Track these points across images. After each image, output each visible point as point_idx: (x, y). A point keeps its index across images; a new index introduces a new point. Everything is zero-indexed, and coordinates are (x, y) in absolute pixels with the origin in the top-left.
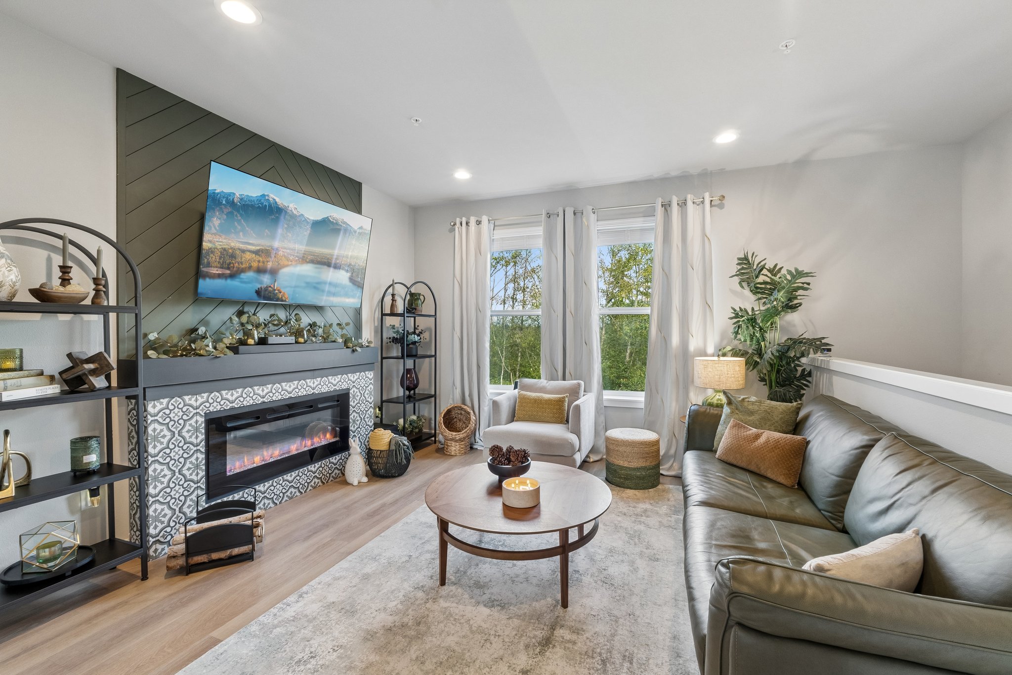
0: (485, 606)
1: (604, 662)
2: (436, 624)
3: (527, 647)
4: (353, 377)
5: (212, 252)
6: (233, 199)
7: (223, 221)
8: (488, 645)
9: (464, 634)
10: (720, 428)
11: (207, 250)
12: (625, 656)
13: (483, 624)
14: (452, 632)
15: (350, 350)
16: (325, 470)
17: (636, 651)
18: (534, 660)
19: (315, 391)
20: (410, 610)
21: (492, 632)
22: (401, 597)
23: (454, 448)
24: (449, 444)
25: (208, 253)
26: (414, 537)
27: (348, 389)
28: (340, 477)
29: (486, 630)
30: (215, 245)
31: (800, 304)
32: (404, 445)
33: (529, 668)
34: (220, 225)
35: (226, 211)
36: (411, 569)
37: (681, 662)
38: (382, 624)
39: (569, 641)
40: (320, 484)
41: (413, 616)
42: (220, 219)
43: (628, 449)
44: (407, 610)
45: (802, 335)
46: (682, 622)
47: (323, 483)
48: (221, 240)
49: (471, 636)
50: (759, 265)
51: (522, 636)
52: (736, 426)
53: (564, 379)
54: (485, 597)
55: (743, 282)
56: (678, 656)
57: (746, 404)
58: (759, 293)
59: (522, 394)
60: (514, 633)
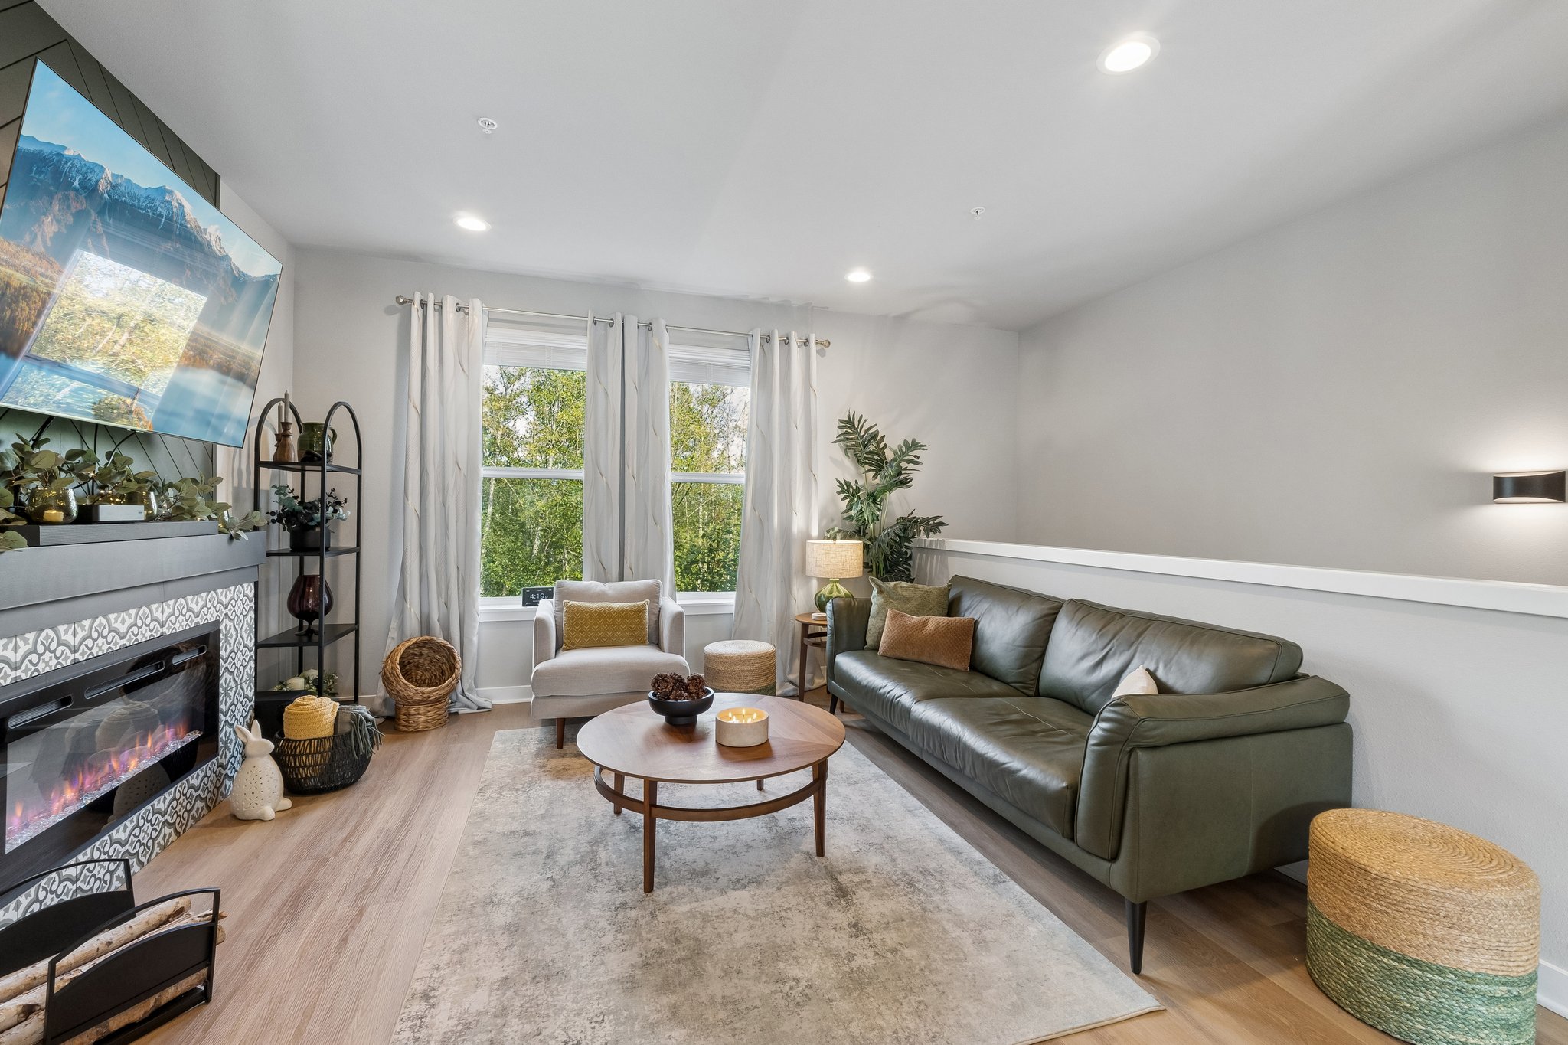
0: (734, 889)
1: (910, 883)
2: (700, 931)
3: (829, 904)
4: (225, 595)
5: (26, 297)
6: (97, 182)
7: (64, 231)
8: (789, 922)
9: (747, 925)
10: (871, 621)
11: (15, 289)
12: (921, 872)
13: (757, 907)
14: (732, 930)
15: (225, 537)
16: (181, 805)
17: (924, 864)
18: (850, 911)
19: (165, 629)
20: (644, 934)
21: (778, 910)
22: (609, 927)
23: (422, 716)
24: (412, 712)
25: (17, 297)
26: (519, 854)
27: (217, 623)
28: (204, 815)
29: (767, 910)
30: (35, 282)
31: (911, 480)
32: (367, 720)
33: (854, 921)
34: (57, 236)
35: (75, 206)
36: (575, 892)
37: (966, 857)
38: (626, 965)
39: (862, 882)
40: (174, 837)
41: (658, 938)
42: (58, 221)
43: (747, 667)
44: (640, 935)
45: (912, 513)
46: (934, 827)
47: (177, 833)
48: (49, 273)
49: (759, 923)
50: (870, 432)
51: (812, 899)
52: (895, 616)
53: (621, 578)
54: (724, 881)
55: (849, 449)
56: (960, 853)
57: (899, 590)
58: (866, 463)
59: (573, 606)
60: (801, 899)
